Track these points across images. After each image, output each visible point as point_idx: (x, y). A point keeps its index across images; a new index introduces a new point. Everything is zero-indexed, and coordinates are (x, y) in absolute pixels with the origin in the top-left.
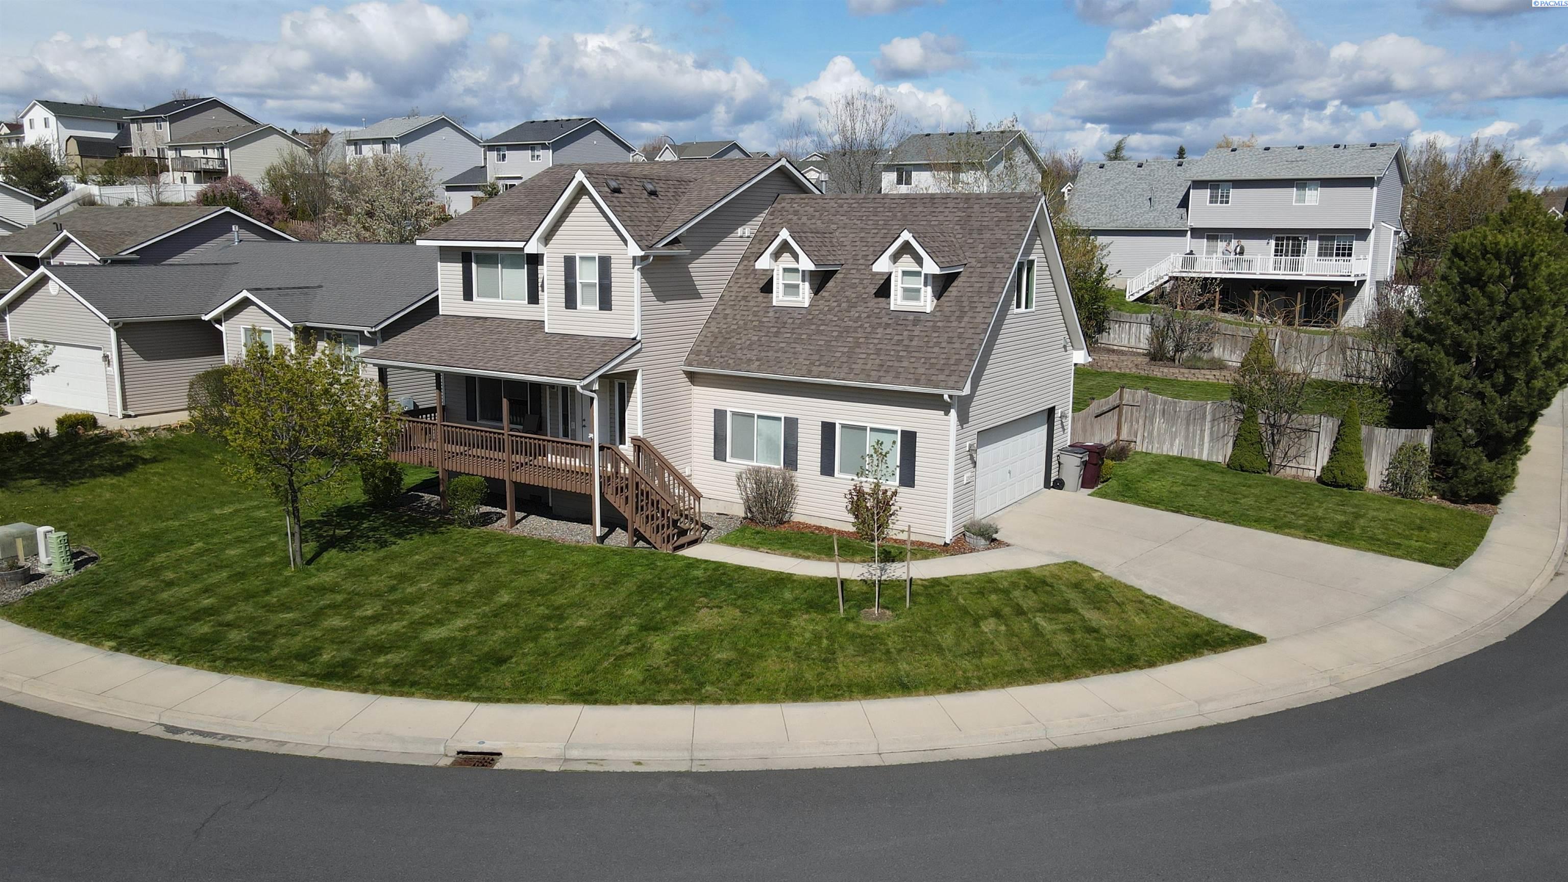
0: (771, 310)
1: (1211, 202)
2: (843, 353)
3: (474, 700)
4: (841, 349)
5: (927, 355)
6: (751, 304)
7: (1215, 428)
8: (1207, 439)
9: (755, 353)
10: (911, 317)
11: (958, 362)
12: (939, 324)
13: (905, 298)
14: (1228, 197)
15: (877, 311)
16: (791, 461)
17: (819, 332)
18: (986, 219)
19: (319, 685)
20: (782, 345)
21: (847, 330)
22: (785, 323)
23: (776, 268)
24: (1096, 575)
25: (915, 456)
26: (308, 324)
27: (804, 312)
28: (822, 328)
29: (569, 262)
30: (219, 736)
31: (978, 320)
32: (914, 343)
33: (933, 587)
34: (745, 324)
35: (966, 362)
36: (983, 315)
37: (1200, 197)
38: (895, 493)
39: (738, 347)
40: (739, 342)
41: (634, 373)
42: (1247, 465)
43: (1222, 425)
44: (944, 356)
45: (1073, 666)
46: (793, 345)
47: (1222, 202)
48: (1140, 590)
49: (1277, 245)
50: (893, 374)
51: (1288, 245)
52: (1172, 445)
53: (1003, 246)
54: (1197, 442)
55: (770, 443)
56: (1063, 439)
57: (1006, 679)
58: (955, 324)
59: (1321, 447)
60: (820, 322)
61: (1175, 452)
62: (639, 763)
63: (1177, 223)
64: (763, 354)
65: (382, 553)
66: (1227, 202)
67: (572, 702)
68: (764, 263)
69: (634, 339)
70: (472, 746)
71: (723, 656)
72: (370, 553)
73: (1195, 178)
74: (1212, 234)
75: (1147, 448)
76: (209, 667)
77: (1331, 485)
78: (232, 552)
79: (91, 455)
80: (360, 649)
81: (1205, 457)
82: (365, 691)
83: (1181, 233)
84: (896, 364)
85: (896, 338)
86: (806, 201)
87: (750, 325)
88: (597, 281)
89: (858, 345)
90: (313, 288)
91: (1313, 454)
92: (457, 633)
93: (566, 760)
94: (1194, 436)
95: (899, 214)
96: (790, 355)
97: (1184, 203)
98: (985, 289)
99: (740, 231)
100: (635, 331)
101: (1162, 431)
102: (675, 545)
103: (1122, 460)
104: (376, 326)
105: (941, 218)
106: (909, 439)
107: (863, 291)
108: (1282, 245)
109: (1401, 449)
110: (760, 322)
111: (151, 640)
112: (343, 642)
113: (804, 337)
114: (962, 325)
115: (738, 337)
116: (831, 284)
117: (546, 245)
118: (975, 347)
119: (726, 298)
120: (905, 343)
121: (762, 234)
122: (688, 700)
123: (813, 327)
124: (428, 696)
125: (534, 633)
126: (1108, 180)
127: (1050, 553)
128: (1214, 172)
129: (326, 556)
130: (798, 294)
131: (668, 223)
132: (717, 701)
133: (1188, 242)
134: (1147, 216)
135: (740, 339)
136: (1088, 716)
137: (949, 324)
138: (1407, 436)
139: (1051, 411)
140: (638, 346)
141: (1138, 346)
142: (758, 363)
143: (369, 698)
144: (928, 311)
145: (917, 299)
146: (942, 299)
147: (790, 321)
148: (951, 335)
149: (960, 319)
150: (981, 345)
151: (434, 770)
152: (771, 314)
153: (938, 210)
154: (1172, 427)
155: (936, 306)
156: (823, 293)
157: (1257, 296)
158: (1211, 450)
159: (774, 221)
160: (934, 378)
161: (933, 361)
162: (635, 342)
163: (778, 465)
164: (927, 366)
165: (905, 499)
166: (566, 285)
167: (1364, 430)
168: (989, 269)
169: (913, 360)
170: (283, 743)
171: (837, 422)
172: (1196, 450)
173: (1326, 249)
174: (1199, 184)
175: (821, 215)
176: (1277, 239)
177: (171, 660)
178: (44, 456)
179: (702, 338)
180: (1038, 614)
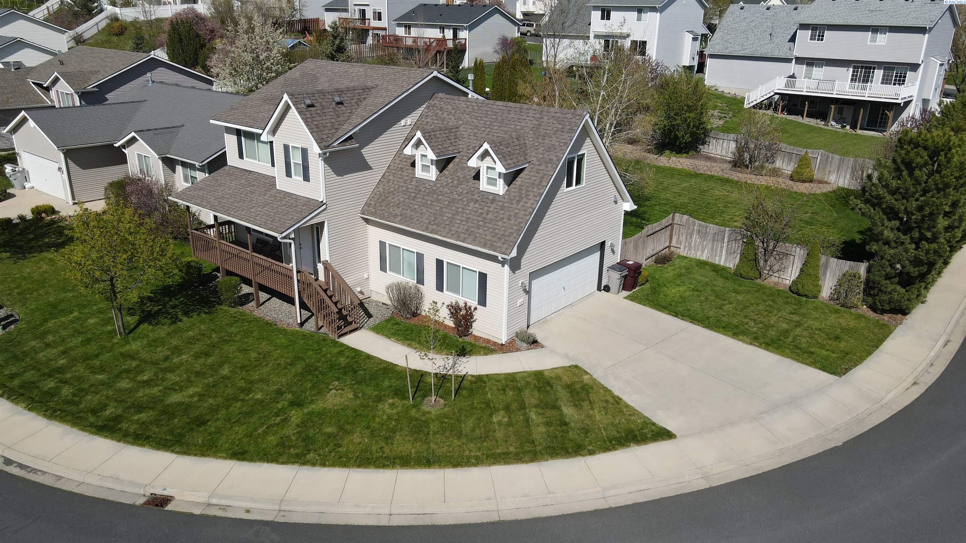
0: (414, 180)
1: (811, 39)
2: (448, 218)
3: (177, 453)
4: (447, 215)
5: (495, 227)
6: (405, 174)
7: (730, 246)
8: (724, 253)
9: (400, 210)
10: (491, 197)
11: (511, 234)
12: (506, 204)
13: (488, 183)
14: (823, 36)
15: (472, 189)
16: (420, 280)
17: (438, 200)
18: (549, 128)
19: (96, 434)
20: (416, 207)
21: (453, 201)
22: (420, 191)
23: (417, 153)
24: (586, 377)
25: (486, 289)
26: (168, 156)
27: (432, 184)
28: (440, 197)
29: (286, 148)
30: (29, 470)
31: (528, 205)
32: (489, 217)
33: (476, 382)
34: (398, 188)
35: (515, 235)
36: (532, 201)
37: (804, 36)
38: (475, 309)
39: (392, 204)
40: (393, 201)
41: (322, 224)
42: (744, 274)
43: (734, 245)
44: (503, 229)
45: (540, 452)
46: (422, 208)
47: (818, 40)
48: (610, 391)
49: (854, 71)
50: (472, 237)
51: (861, 72)
52: (703, 253)
53: (555, 151)
54: (718, 253)
55: (410, 265)
56: (611, 259)
57: (493, 460)
58: (514, 206)
59: (795, 266)
60: (439, 193)
61: (704, 258)
62: (248, 511)
63: (787, 53)
64: (404, 211)
65: (172, 328)
66: (822, 40)
67: (231, 458)
68: (408, 151)
69: (322, 202)
70: (159, 491)
71: (329, 430)
72: (166, 328)
73: (802, 22)
74: (810, 62)
75: (687, 253)
76: (43, 415)
77: (796, 294)
78: (92, 321)
79: (44, 235)
80: (129, 408)
81: (722, 263)
82: (119, 441)
83: (789, 60)
84: (476, 230)
85: (480, 211)
86: (449, 101)
87: (400, 190)
88: (301, 163)
89: (457, 213)
90: (177, 127)
91: (790, 269)
92: (187, 399)
93: (209, 505)
94: (716, 250)
95: (500, 118)
96: (419, 215)
97: (793, 39)
98: (537, 182)
99: (403, 122)
100: (321, 197)
101: (697, 244)
102: (340, 334)
103: (665, 263)
104: (202, 162)
105: (523, 124)
106: (483, 277)
107: (468, 173)
108: (857, 72)
109: (844, 275)
110: (407, 188)
111: (21, 391)
112: (121, 401)
113: (429, 202)
114: (518, 207)
115: (393, 197)
116: (451, 165)
117: (274, 135)
118: (522, 225)
119: (391, 167)
120: (484, 215)
121: (420, 122)
122: (297, 462)
123: (435, 196)
124: (152, 447)
125: (230, 400)
126: (745, 18)
127: (567, 356)
128: (816, 17)
129: (142, 326)
130: (429, 172)
131: (346, 126)
132: (314, 464)
133: (792, 67)
134: (767, 47)
135: (393, 198)
136: (529, 496)
137: (511, 206)
138: (850, 266)
139: (603, 244)
140: (324, 207)
141: (727, 155)
142: (400, 218)
143: (121, 445)
144: (501, 194)
145: (495, 185)
146: (511, 186)
147: (423, 189)
148: (510, 213)
149: (518, 201)
150: (526, 224)
151: (132, 506)
152: (414, 183)
153: (523, 118)
154: (704, 241)
155: (507, 191)
156: (445, 172)
157: (833, 109)
158: (726, 260)
159: (428, 114)
160: (495, 244)
161: (497, 231)
162: (322, 204)
163: (412, 282)
164: (493, 234)
165: (480, 314)
166: (286, 162)
167: (823, 259)
168: (542, 167)
169: (486, 229)
170: (60, 478)
171: (445, 260)
172: (717, 258)
173: (888, 76)
174: (803, 27)
175: (455, 112)
176: (854, 67)
177: (25, 408)
178: (18, 235)
179: (372, 195)
180: (534, 409)
